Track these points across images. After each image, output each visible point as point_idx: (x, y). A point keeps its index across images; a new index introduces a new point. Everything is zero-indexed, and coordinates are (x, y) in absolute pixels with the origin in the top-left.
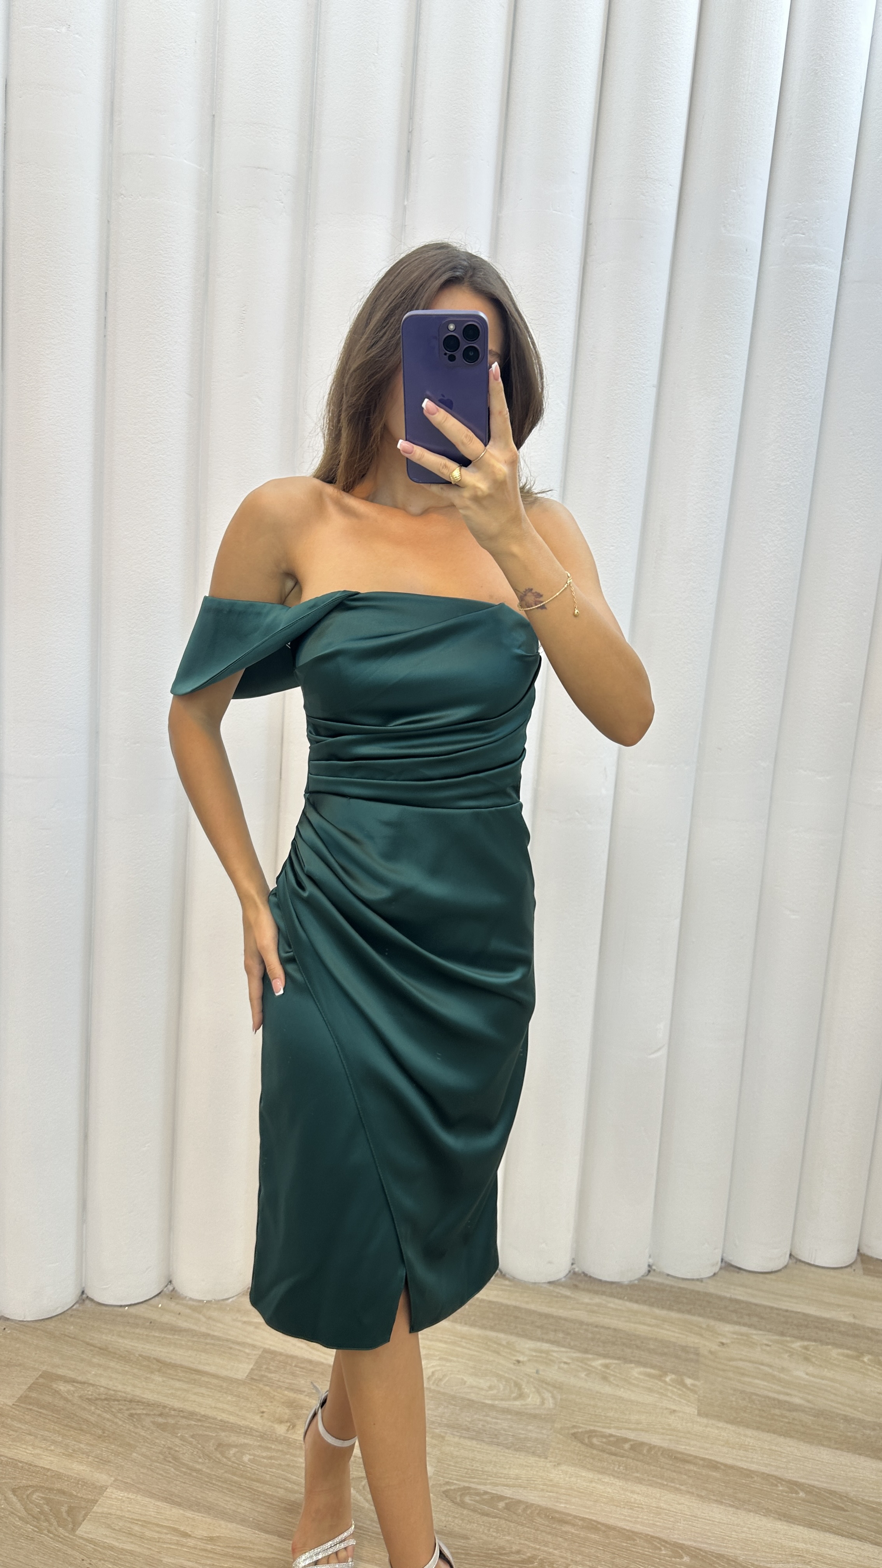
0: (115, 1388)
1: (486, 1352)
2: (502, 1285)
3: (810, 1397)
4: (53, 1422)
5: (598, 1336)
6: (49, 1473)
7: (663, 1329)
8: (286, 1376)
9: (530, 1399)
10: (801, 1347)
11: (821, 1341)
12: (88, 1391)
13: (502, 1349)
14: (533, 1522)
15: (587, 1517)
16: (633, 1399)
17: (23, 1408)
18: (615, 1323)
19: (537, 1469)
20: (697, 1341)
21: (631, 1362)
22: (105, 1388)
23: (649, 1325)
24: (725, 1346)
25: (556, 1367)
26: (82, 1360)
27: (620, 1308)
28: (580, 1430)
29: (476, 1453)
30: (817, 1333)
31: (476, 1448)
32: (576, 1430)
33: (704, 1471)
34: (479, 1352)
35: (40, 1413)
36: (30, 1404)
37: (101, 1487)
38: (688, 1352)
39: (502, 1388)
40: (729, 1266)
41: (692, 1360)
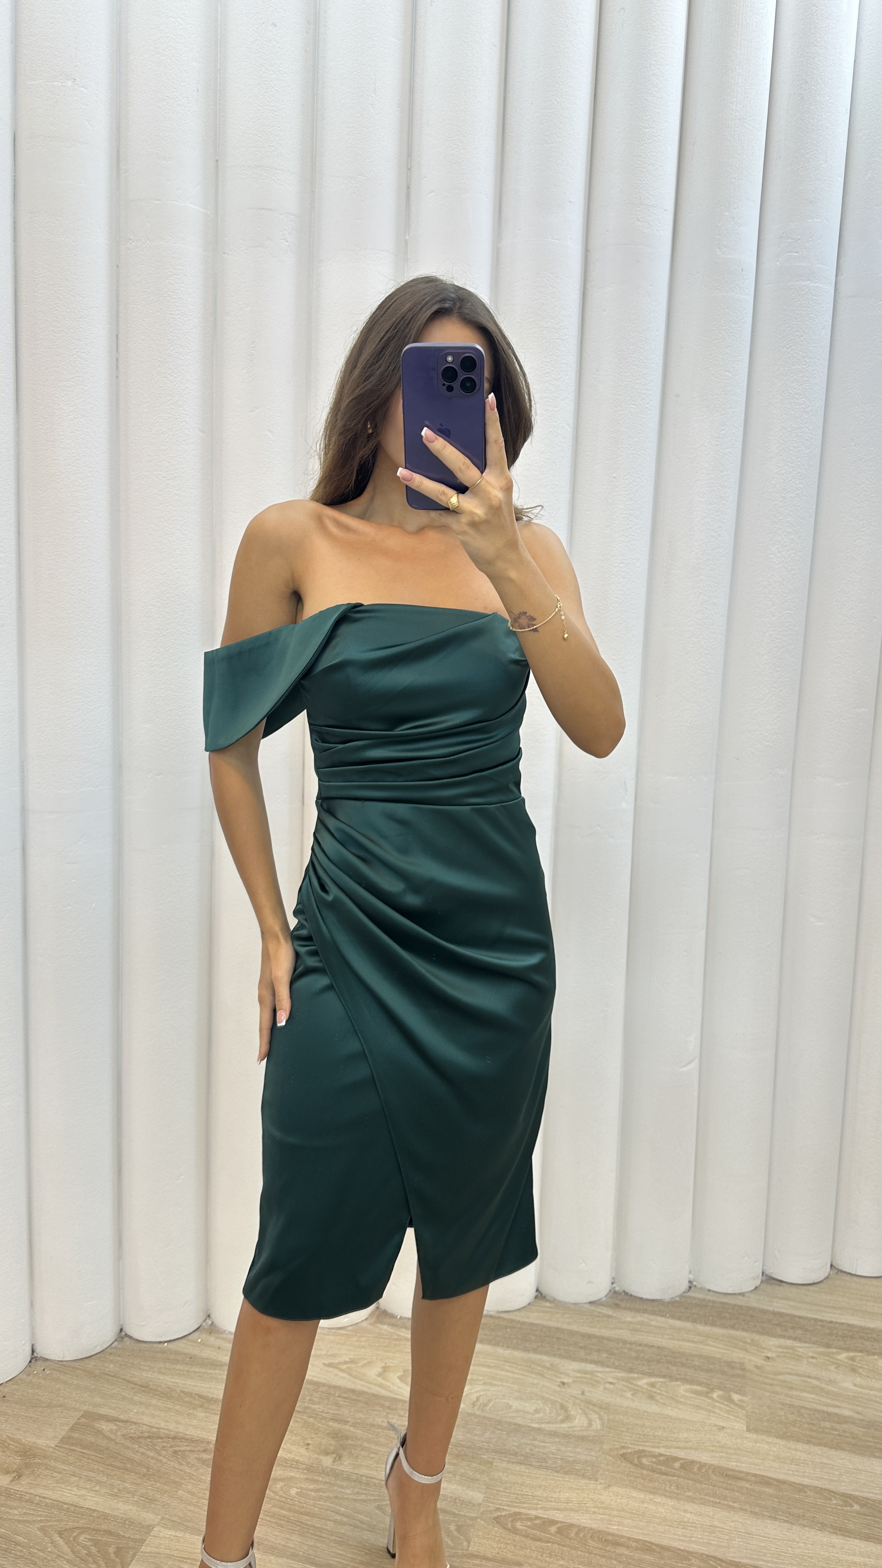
0: (157, 1426)
1: (530, 1375)
2: (542, 1307)
3: (859, 1409)
4: (97, 1461)
5: (642, 1355)
6: (95, 1514)
7: (707, 1345)
8: (330, 1406)
9: (577, 1421)
10: (847, 1358)
11: (867, 1351)
12: (131, 1429)
13: (546, 1371)
14: (586, 1545)
15: (641, 1538)
16: (680, 1416)
17: (66, 1448)
18: (659, 1341)
19: (588, 1492)
20: (742, 1356)
21: (677, 1380)
22: (149, 1426)
23: (693, 1342)
24: (771, 1360)
25: (602, 1388)
26: (124, 1398)
27: (662, 1325)
28: (629, 1451)
29: (525, 1477)
30: (862, 1344)
31: (525, 1472)
32: (625, 1451)
33: (756, 1487)
34: (523, 1375)
35: (84, 1453)
36: (73, 1444)
37: (149, 1526)
38: (733, 1368)
39: (548, 1411)
40: (769, 1279)
41: (738, 1376)
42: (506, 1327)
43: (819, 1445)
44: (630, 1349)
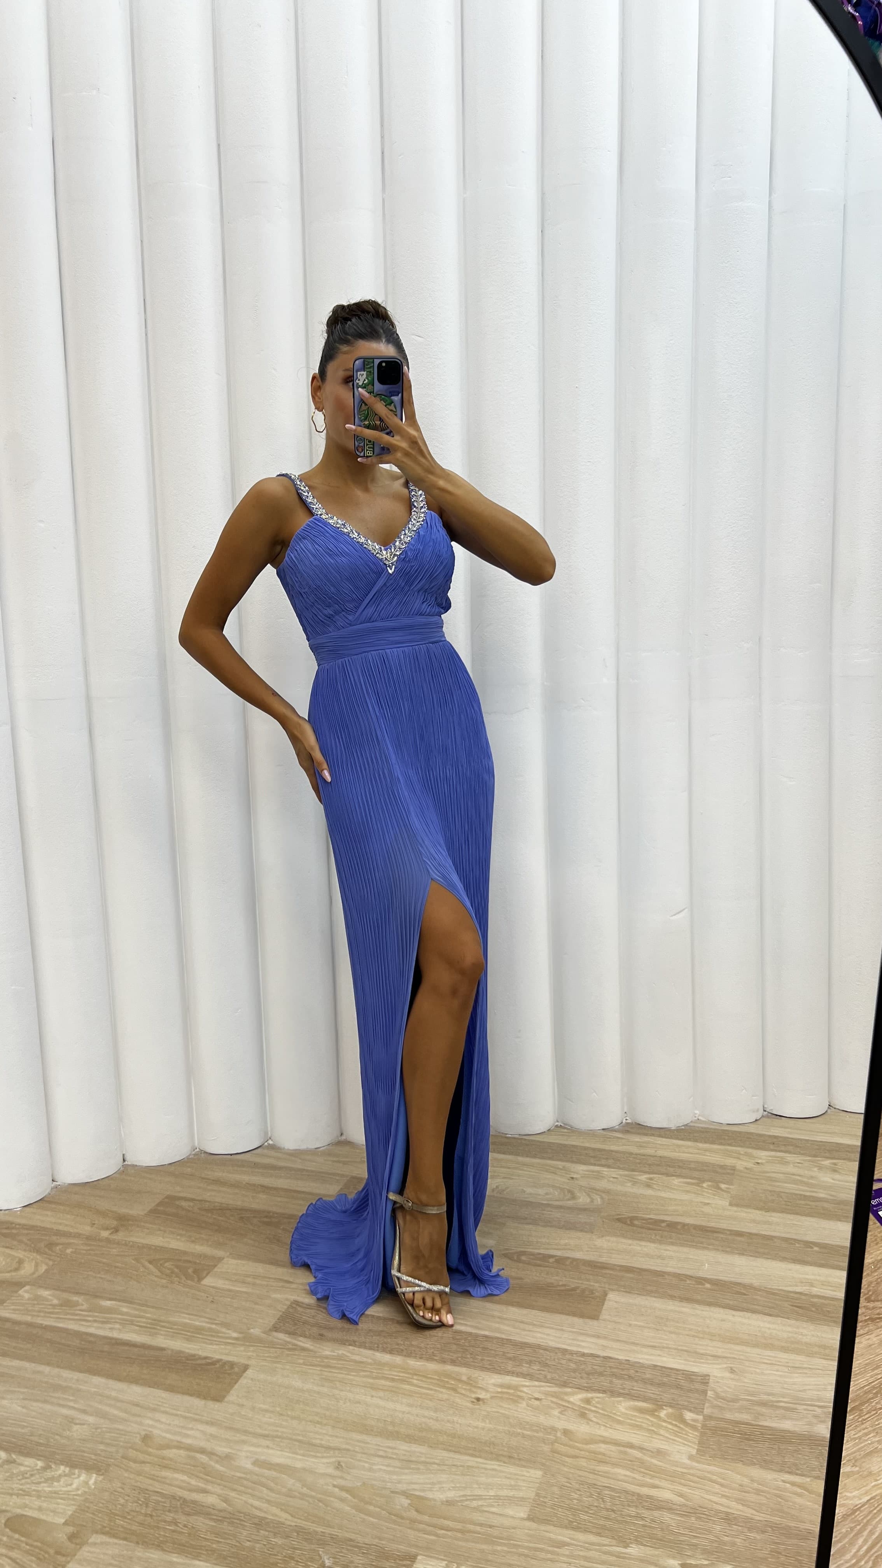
0: (227, 1203)
2: (560, 1132)
3: (833, 1193)
4: (178, 1223)
5: (645, 1161)
6: (177, 1252)
7: (705, 1155)
9: (581, 1200)
10: (831, 1163)
12: (205, 1205)
13: (558, 1170)
14: (578, 1268)
15: (624, 1264)
16: (671, 1197)
17: (153, 1216)
18: (660, 1153)
19: (584, 1239)
20: (734, 1162)
21: (672, 1176)
22: (218, 1203)
23: (692, 1153)
24: (760, 1164)
25: (606, 1181)
26: (199, 1188)
27: (666, 1143)
28: (623, 1216)
29: (532, 1232)
30: (847, 1155)
31: (532, 1229)
32: (620, 1217)
33: (730, 1238)
34: (538, 1173)
35: (167, 1218)
36: (158, 1214)
37: (218, 1258)
38: (725, 1169)
39: (557, 1193)
40: (770, 1114)
41: (728, 1174)
42: (527, 1145)
43: (794, 1214)
44: (635, 1158)
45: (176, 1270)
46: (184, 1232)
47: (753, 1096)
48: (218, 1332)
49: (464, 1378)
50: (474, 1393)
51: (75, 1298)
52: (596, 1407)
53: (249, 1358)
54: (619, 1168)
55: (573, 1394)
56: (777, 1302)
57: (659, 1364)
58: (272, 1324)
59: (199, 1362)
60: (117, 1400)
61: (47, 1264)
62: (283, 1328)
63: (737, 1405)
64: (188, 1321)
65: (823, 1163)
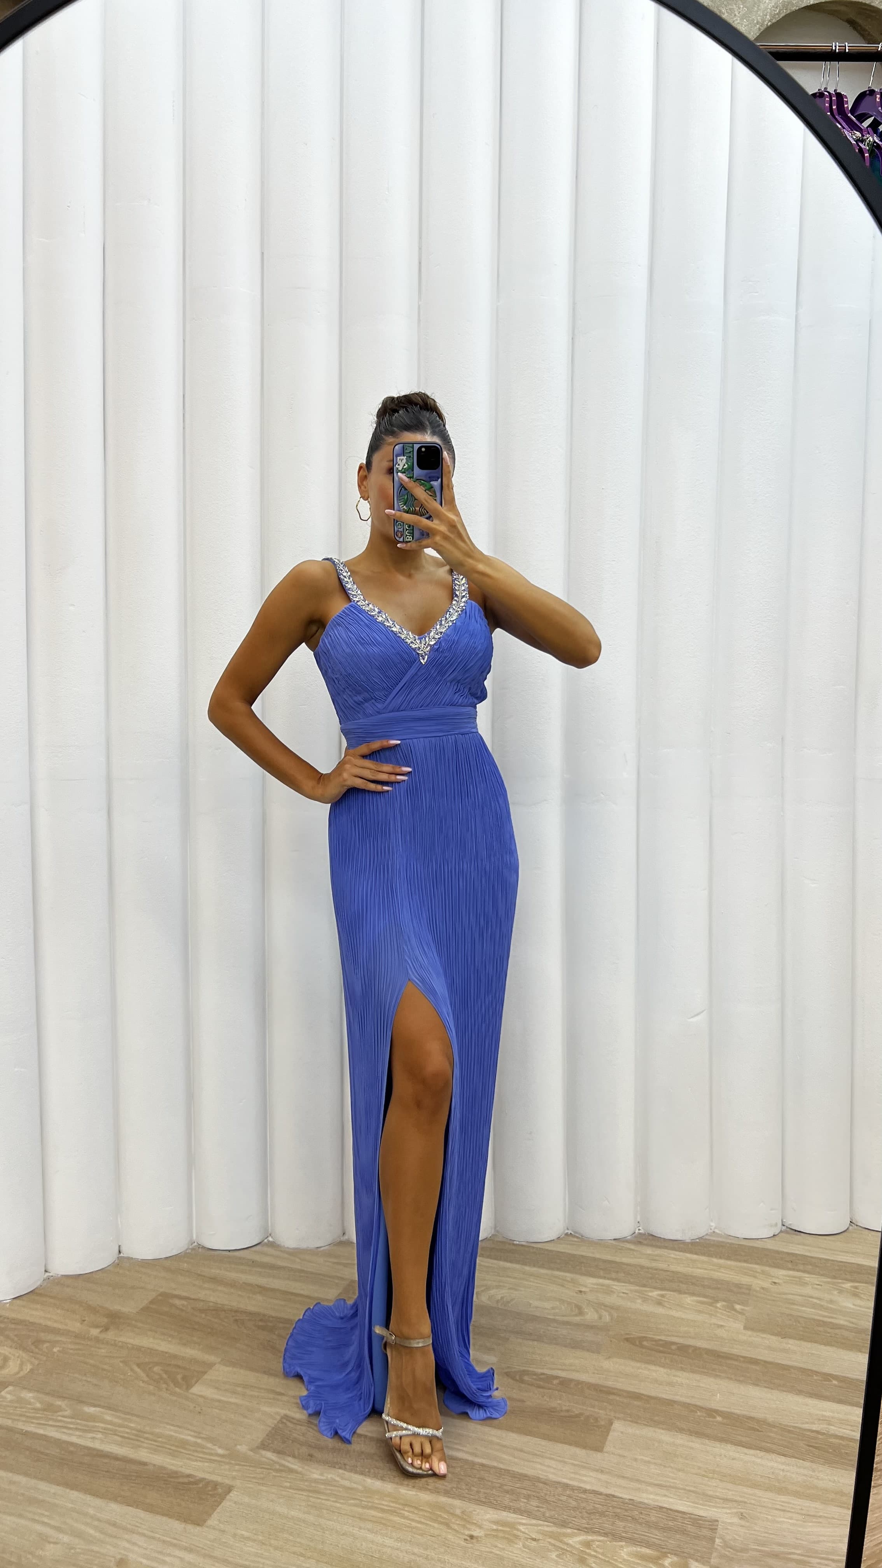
1: (552, 1284)
3: (854, 1320)
4: (169, 1323)
5: (657, 1276)
7: (718, 1271)
9: (588, 1316)
10: (852, 1287)
12: (200, 1305)
13: (566, 1283)
14: (583, 1392)
15: (632, 1390)
16: (683, 1316)
17: (145, 1314)
18: (673, 1268)
19: (590, 1360)
20: (750, 1280)
21: (685, 1293)
22: (214, 1303)
23: (706, 1269)
24: (777, 1284)
25: (615, 1296)
27: (678, 1257)
28: (632, 1336)
29: (537, 1349)
30: (868, 1278)
31: (537, 1346)
32: (628, 1336)
33: (744, 1365)
35: (160, 1318)
36: (151, 1312)
38: (740, 1288)
39: (563, 1308)
40: (788, 1230)
41: (744, 1293)
43: (811, 1341)
44: (646, 1272)
45: (165, 1376)
46: (176, 1334)
47: (772, 1209)
48: (203, 1447)
49: (458, 1512)
50: (469, 1529)
51: (59, 1403)
52: (596, 1551)
53: (234, 1478)
54: (630, 1283)
55: (571, 1536)
56: (792, 1441)
57: (665, 1505)
58: (260, 1440)
59: (181, 1480)
60: (92, 1517)
61: (32, 1363)
62: (271, 1445)
63: (745, 1555)
64: (174, 1434)
65: (843, 1286)
